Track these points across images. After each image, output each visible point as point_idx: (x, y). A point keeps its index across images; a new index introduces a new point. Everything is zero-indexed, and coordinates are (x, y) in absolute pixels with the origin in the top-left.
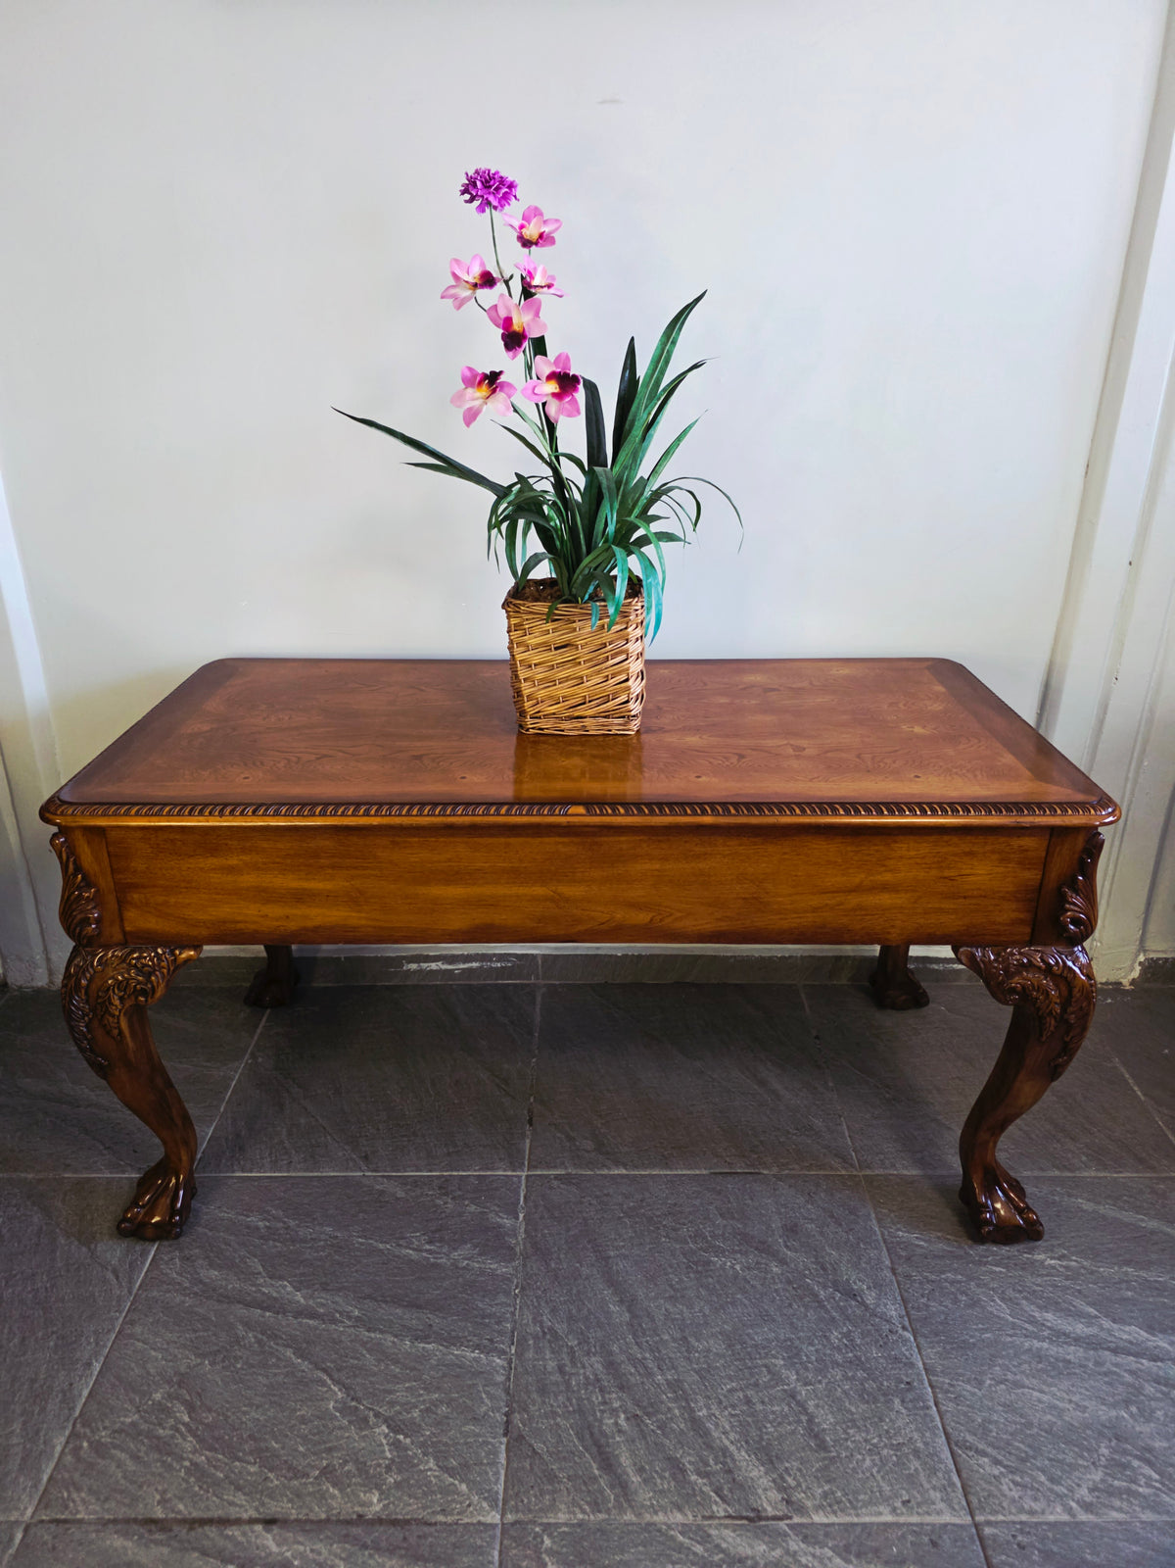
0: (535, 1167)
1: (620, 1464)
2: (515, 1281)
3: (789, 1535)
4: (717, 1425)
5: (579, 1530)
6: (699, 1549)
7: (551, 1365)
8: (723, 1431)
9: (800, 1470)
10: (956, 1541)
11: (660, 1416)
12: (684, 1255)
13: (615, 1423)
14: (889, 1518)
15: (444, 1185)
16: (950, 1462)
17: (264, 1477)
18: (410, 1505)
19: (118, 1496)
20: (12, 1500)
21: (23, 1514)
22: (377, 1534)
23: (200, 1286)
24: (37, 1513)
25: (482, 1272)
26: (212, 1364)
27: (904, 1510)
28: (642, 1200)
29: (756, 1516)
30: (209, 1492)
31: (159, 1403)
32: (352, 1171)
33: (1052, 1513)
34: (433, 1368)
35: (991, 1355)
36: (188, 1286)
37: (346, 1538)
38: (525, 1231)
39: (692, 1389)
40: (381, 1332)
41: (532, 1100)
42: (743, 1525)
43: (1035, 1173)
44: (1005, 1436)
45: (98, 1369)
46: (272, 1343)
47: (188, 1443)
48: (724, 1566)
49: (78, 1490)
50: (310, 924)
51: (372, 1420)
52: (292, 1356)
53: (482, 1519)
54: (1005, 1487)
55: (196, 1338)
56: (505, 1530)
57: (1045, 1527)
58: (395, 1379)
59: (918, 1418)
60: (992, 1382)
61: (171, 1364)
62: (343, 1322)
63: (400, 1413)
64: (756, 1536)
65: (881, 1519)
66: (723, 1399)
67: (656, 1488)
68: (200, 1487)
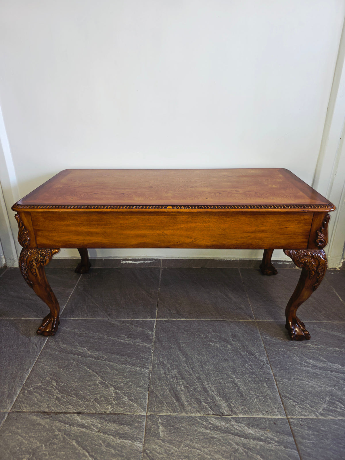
0: (159, 318)
1: (182, 400)
2: (152, 349)
3: (231, 420)
4: (211, 389)
5: (169, 417)
6: (204, 423)
7: (162, 372)
8: (213, 390)
9: (235, 402)
10: (281, 423)
11: (194, 387)
12: (202, 342)
13: (181, 388)
14: (261, 416)
15: (132, 323)
16: (280, 401)
17: (77, 401)
18: (120, 409)
19: (36, 405)
20: (5, 406)
21: (8, 410)
22: (110, 417)
23: (60, 349)
24: (12, 409)
25: (142, 346)
26: (63, 370)
27: (266, 414)
28: (190, 327)
29: (222, 414)
30: (61, 405)
31: (48, 380)
32: (105, 318)
33: (311, 416)
34: (127, 372)
35: (294, 371)
36: (57, 349)
37: (101, 418)
38: (155, 335)
39: (203, 379)
40: (113, 362)
41: (158, 299)
42: (218, 417)
43: (309, 321)
44: (297, 394)
45: (30, 371)
46: (81, 365)
47: (56, 391)
48: (212, 428)
49: (24, 403)
50: (91, 242)
51: (109, 386)
52: (87, 368)
53: (141, 414)
54: (297, 408)
55: (59, 363)
56: (147, 416)
57: (309, 420)
58: (116, 375)
59: (271, 388)
60: (294, 379)
61: (51, 370)
62: (102, 359)
63: (118, 384)
64: (222, 420)
65: (259, 416)
66: (213, 382)
67: (192, 406)
68: (59, 403)
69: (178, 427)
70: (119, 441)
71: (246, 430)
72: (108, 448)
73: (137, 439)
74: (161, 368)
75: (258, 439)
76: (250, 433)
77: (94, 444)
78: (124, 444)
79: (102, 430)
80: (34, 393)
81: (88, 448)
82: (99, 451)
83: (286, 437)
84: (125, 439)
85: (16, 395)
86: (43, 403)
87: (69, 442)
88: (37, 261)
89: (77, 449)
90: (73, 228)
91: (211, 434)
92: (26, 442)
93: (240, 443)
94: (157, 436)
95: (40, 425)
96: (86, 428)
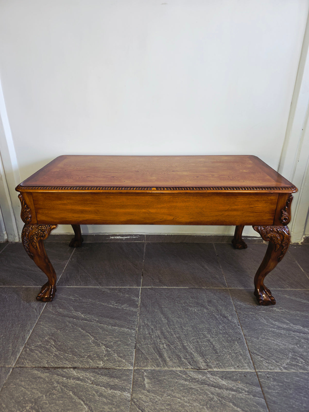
0: (144, 286)
1: (164, 356)
2: (138, 313)
3: (207, 373)
4: (189, 347)
5: (153, 371)
6: (184, 376)
7: (147, 332)
8: (191, 348)
9: (210, 358)
10: (251, 375)
11: (175, 345)
12: (182, 307)
13: (163, 346)
14: (233, 370)
15: (120, 290)
16: (250, 357)
17: (73, 357)
18: (110, 364)
19: (36, 361)
20: (9, 362)
21: (12, 365)
22: (102, 371)
23: (57, 313)
24: (16, 365)
25: (130, 310)
26: (60, 331)
27: (237, 368)
28: (171, 294)
29: (199, 369)
30: (59, 361)
31: (47, 340)
32: (96, 286)
33: (276, 370)
34: (117, 333)
35: (261, 332)
36: (54, 312)
37: (94, 372)
38: (141, 301)
39: (183, 339)
40: (103, 324)
41: (143, 270)
42: (196, 371)
43: (275, 289)
44: (264, 351)
45: (31, 332)
46: (76, 326)
47: (54, 349)
48: (191, 380)
49: (26, 360)
50: (85, 219)
51: (101, 345)
52: (81, 330)
53: (129, 368)
54: (264, 363)
55: (56, 325)
56: (135, 371)
57: (274, 373)
58: (107, 335)
59: (242, 346)
60: (261, 338)
61: (50, 331)
62: (94, 322)
63: (108, 343)
64: (199, 373)
65: (231, 370)
66: (191, 341)
67: (173, 362)
68: (57, 360)
69: (161, 380)
70: (110, 392)
71: (220, 382)
72: (101, 398)
75: (230, 389)
76: (224, 385)
77: (88, 394)
78: (115, 394)
79: (95, 382)
80: (35, 351)
81: (83, 397)
82: (92, 400)
83: (255, 387)
84: (116, 390)
85: (19, 352)
86: (43, 360)
87: (67, 393)
88: (38, 235)
89: (73, 399)
90: (69, 207)
91: (190, 385)
92: (29, 393)
93: (215, 392)
94: (143, 387)
95: (41, 378)
96: (81, 380)
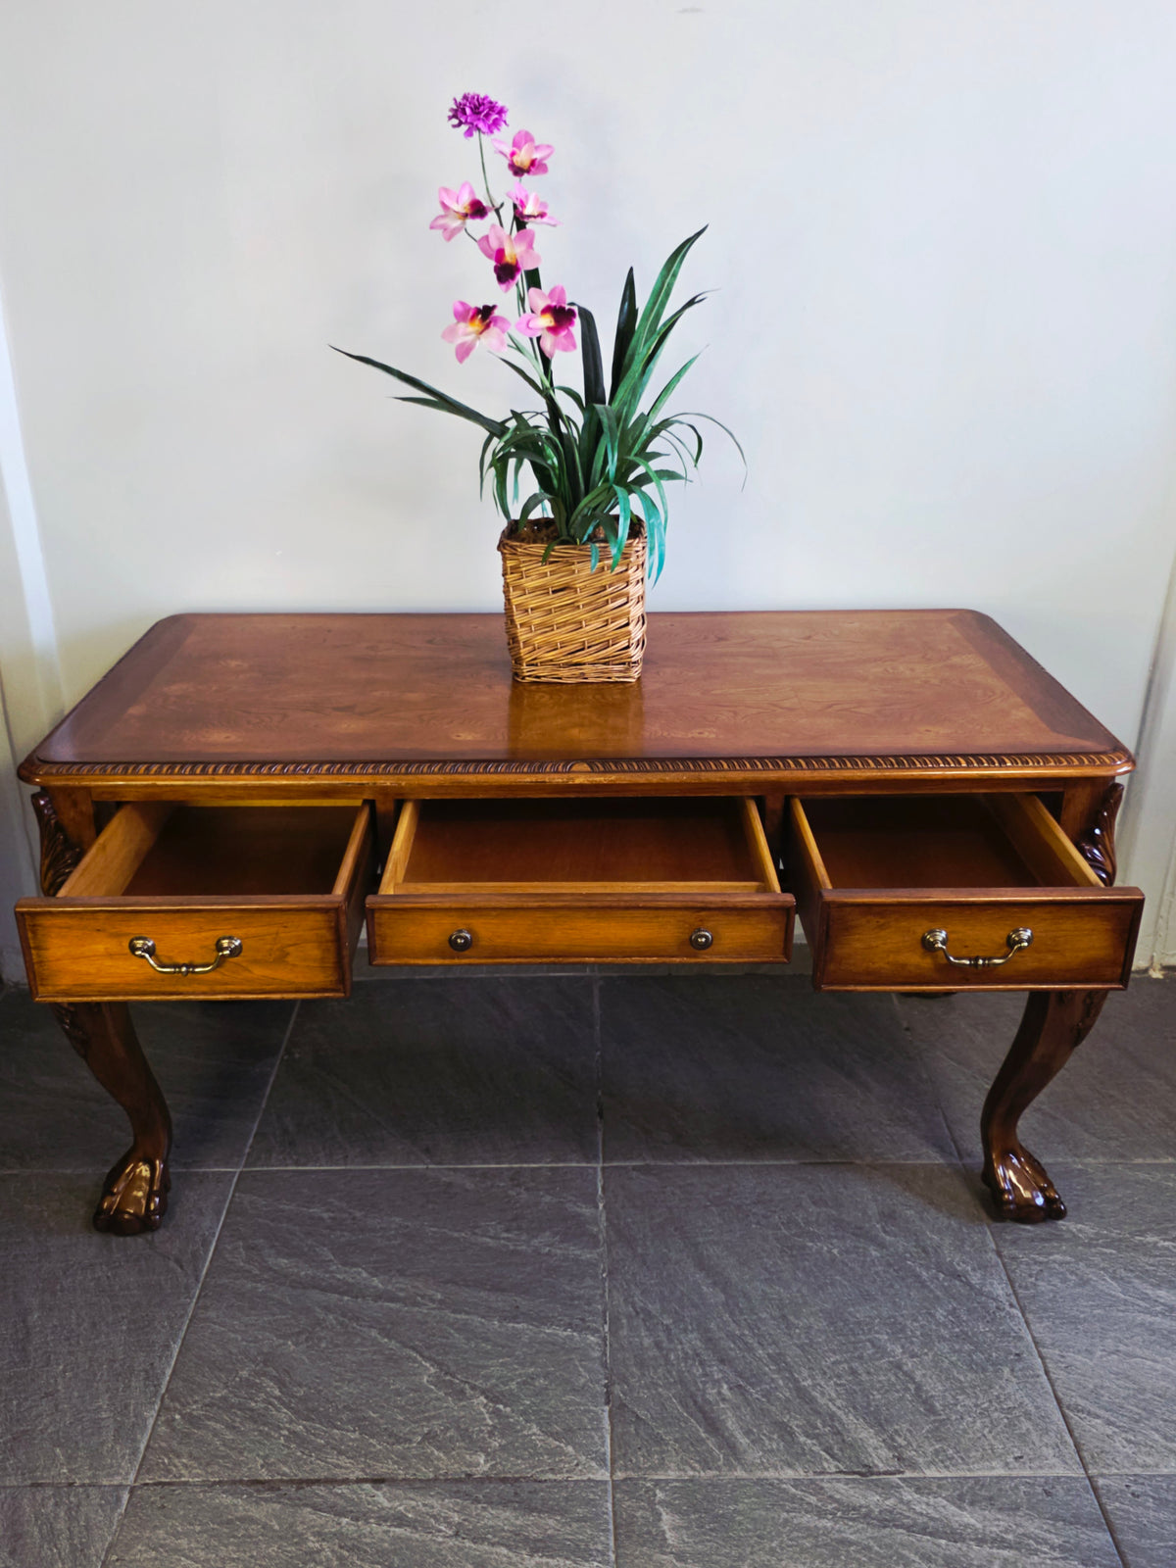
0: (611, 1160)
1: (727, 1429)
2: (602, 1266)
3: (902, 1487)
4: (823, 1394)
5: (690, 1485)
6: (813, 1499)
7: (647, 1342)
8: (828, 1395)
9: (910, 1431)
10: (1069, 1490)
11: (764, 1386)
12: (777, 1239)
13: (720, 1393)
14: (1001, 1472)
15: (516, 1177)
16: (1062, 1422)
17: (366, 1442)
18: (518, 1465)
19: (221, 1461)
21: (125, 1478)
22: (487, 1490)
23: (271, 1273)
24: (141, 1477)
25: (566, 1258)
26: (296, 1344)
27: (1017, 1465)
28: (729, 1190)
29: (868, 1471)
30: (311, 1456)
31: (248, 1380)
32: (413, 1164)
33: (1166, 1467)
34: (525, 1345)
35: (1102, 1329)
36: (257, 1272)
37: (457, 1494)
38: (607, 1220)
39: (795, 1362)
40: (467, 1313)
41: (600, 1093)
42: (855, 1479)
43: (1149, 1161)
44: (1117, 1400)
45: (177, 1350)
46: (355, 1325)
47: (284, 1414)
48: (839, 1514)
49: (179, 1456)
51: (469, 1392)
52: (379, 1336)
53: (592, 1476)
54: (1118, 1444)
55: (275, 1321)
56: (616, 1485)
57: (1158, 1479)
58: (488, 1355)
59: (1028, 1385)
60: (1104, 1353)
61: (252, 1344)
62: (426, 1305)
63: (497, 1385)
64: (868, 1488)
65: (994, 1473)
66: (828, 1371)
67: (765, 1449)
68: (303, 1453)
69: (723, 1514)
70: (530, 1562)
71: (953, 1515)
73: (591, 1555)
74: (642, 1330)
75: (994, 1540)
76: (967, 1526)
79: (469, 1530)
80: (209, 1423)
83: (1087, 1532)
84: (552, 1557)
85: (142, 1429)
86: (245, 1454)
91: (839, 1531)
93: (935, 1554)
94: (657, 1544)
95: (253, 1521)
96: (412, 1524)
